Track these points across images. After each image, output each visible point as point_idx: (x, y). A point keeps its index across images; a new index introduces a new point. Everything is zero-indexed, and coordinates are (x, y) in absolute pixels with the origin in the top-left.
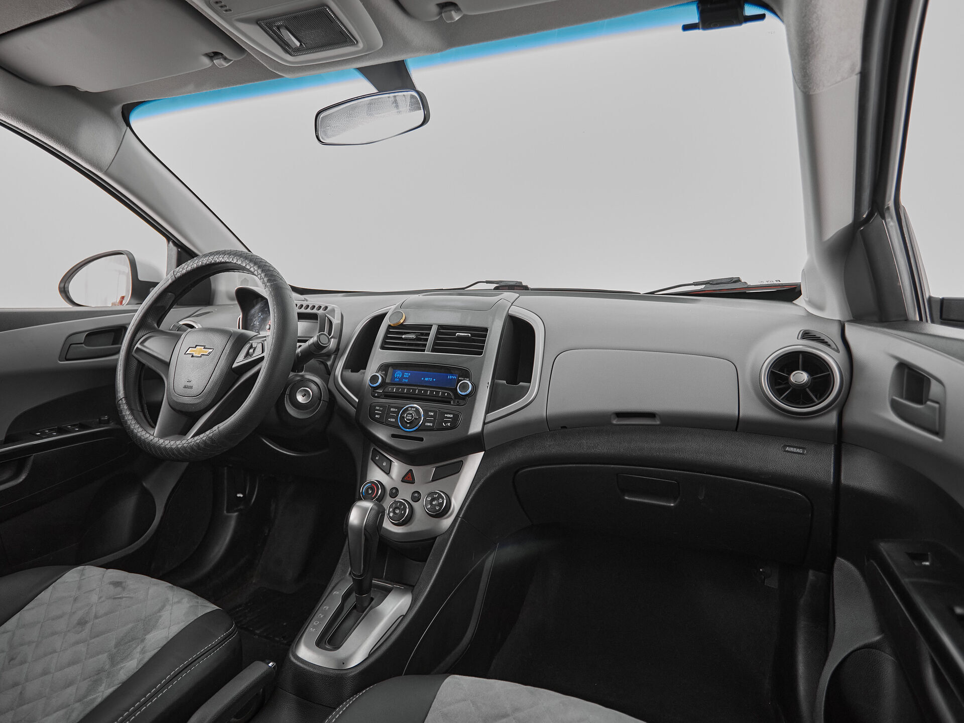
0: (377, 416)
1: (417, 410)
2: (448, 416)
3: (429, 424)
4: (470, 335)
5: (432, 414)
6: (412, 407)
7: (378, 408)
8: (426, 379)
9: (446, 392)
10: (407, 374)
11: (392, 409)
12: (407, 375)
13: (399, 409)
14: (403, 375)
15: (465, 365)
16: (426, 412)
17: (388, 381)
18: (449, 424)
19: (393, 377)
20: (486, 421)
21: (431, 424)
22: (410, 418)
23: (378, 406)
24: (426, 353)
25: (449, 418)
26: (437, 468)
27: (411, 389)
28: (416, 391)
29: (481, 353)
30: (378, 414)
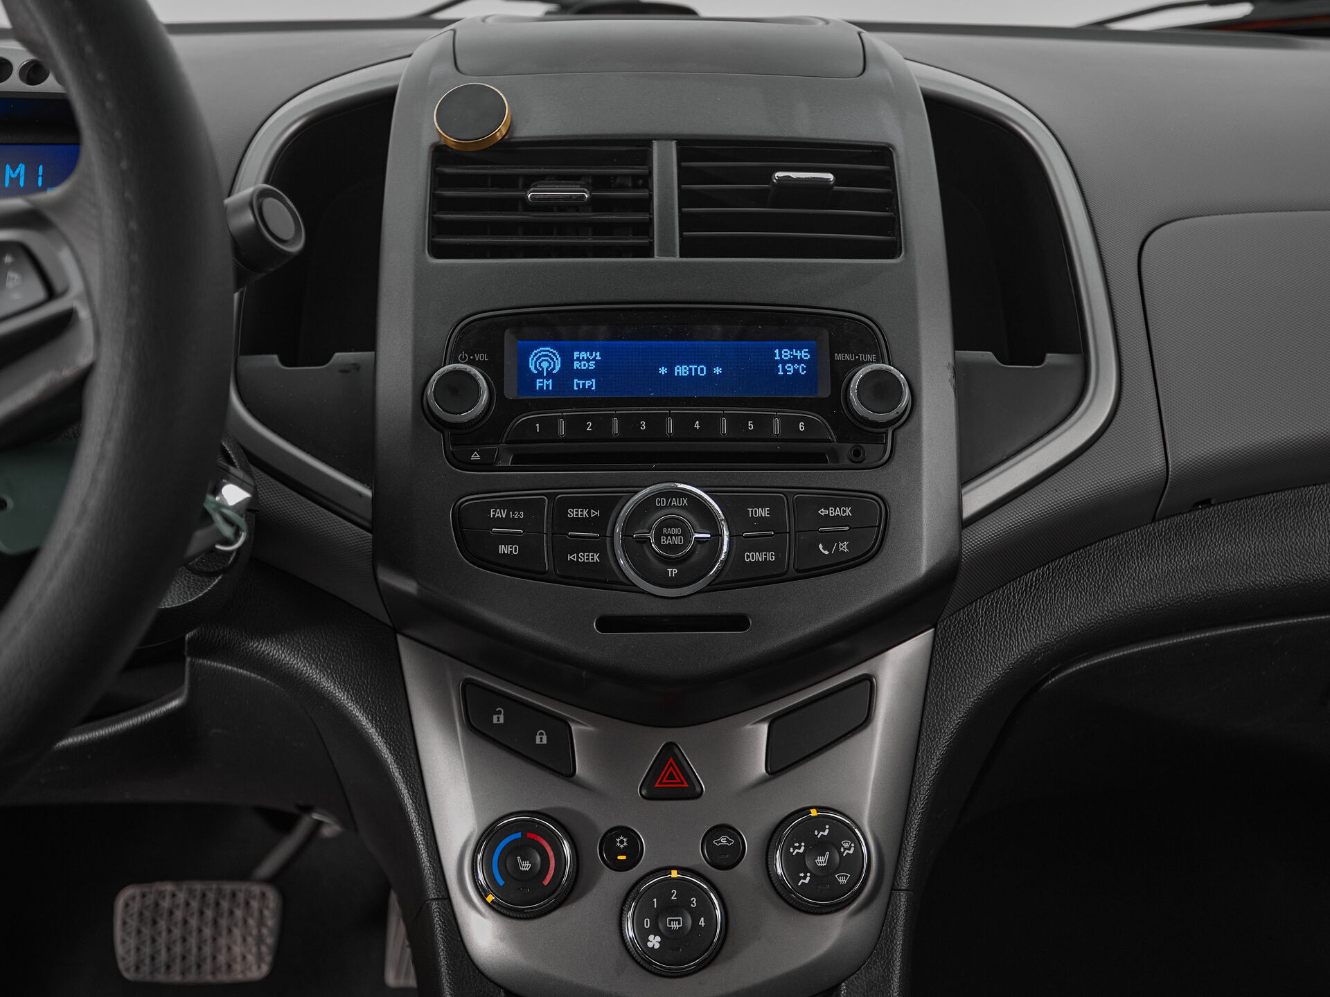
0: (504, 549)
1: (696, 505)
2: (832, 512)
3: (759, 557)
4: (830, 176)
5: (764, 512)
6: (669, 494)
7: (501, 513)
8: (681, 370)
9: (802, 419)
10: (584, 355)
11: (573, 513)
12: (585, 359)
13: (608, 505)
14: (567, 361)
15: (849, 301)
16: (735, 509)
17: (511, 392)
18: (844, 547)
19: (527, 378)
20: (968, 512)
21: (771, 556)
22: (676, 541)
23: (501, 505)
24: (657, 258)
25: (838, 520)
26: (773, 721)
27: (643, 417)
28: (663, 426)
29: (892, 250)
30: (509, 539)
